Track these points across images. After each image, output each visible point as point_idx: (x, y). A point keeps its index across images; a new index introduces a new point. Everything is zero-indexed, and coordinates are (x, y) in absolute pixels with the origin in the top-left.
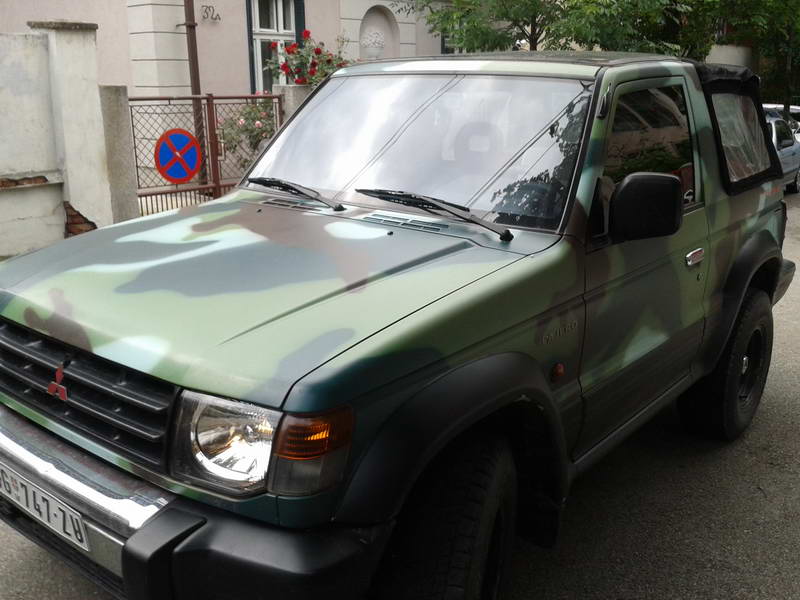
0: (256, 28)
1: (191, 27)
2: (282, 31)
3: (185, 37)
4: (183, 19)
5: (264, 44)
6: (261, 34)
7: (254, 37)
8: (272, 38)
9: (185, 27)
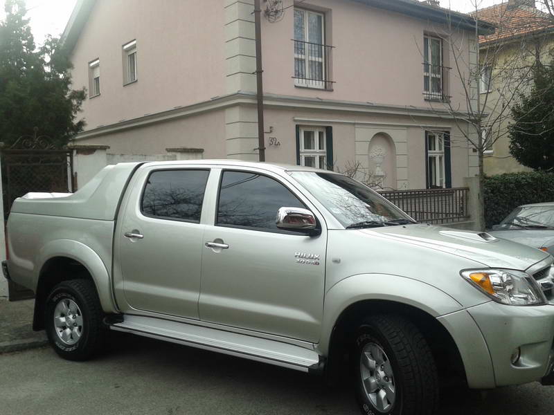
0: (302, 149)
1: (262, 150)
2: (318, 151)
3: (258, 156)
4: (258, 146)
5: (307, 158)
6: (305, 152)
7: (301, 154)
8: (312, 155)
9: (258, 151)
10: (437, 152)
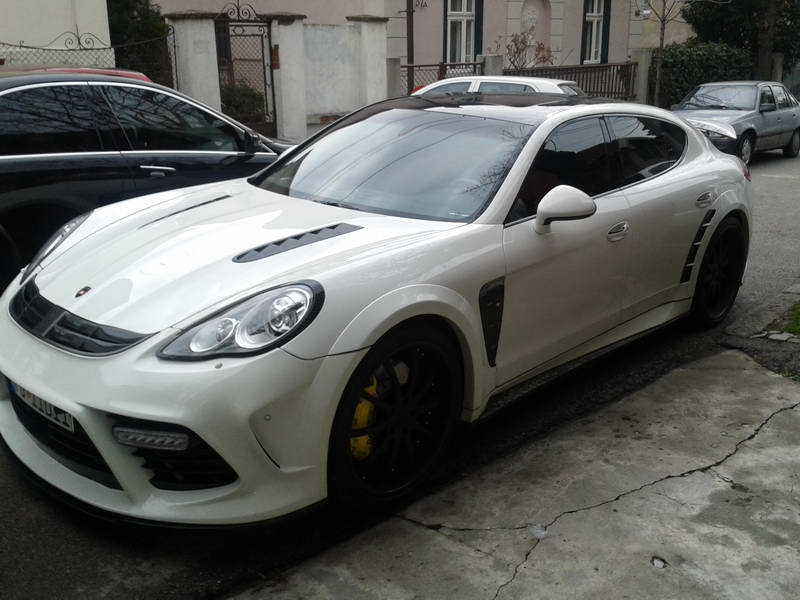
0: (449, 12)
1: (410, 13)
2: (466, 13)
3: (406, 21)
4: (405, 8)
5: (452, 23)
6: (453, 16)
7: (449, 18)
8: (458, 19)
9: (405, 14)
10: (595, 16)
